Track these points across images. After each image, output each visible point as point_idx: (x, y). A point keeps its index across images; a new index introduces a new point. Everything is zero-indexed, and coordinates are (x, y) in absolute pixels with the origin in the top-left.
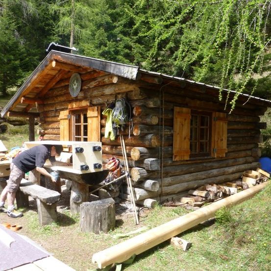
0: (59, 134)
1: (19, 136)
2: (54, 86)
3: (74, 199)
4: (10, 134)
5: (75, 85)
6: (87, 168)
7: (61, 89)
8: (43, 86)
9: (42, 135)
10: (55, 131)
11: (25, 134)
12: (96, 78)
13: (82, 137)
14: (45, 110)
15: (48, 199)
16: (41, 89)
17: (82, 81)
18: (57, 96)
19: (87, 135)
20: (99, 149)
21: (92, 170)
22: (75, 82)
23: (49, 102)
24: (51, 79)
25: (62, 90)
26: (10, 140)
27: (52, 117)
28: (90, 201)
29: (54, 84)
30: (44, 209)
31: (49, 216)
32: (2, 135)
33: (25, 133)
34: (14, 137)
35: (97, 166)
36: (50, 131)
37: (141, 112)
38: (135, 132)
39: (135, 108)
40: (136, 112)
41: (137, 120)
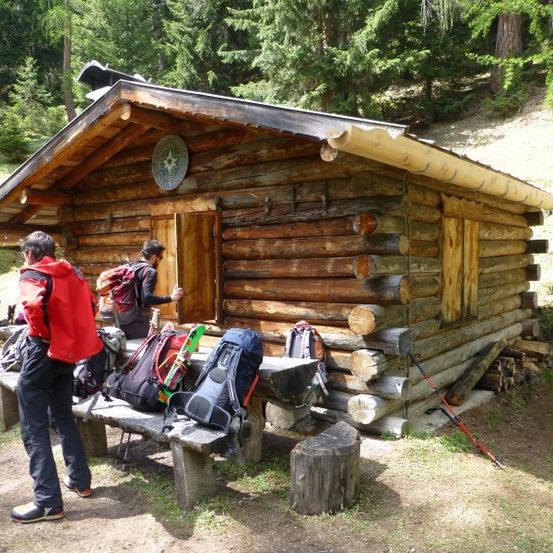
2: (106, 163)
5: (170, 162)
7: (126, 170)
8: (75, 164)
12: (231, 146)
14: (79, 218)
16: (69, 170)
17: (191, 154)
18: (113, 188)
22: (170, 156)
23: (88, 201)
24: (99, 149)
25: (129, 174)
27: (101, 235)
29: (107, 158)
37: (375, 227)
38: (359, 272)
39: (358, 218)
40: (361, 226)
41: (358, 244)
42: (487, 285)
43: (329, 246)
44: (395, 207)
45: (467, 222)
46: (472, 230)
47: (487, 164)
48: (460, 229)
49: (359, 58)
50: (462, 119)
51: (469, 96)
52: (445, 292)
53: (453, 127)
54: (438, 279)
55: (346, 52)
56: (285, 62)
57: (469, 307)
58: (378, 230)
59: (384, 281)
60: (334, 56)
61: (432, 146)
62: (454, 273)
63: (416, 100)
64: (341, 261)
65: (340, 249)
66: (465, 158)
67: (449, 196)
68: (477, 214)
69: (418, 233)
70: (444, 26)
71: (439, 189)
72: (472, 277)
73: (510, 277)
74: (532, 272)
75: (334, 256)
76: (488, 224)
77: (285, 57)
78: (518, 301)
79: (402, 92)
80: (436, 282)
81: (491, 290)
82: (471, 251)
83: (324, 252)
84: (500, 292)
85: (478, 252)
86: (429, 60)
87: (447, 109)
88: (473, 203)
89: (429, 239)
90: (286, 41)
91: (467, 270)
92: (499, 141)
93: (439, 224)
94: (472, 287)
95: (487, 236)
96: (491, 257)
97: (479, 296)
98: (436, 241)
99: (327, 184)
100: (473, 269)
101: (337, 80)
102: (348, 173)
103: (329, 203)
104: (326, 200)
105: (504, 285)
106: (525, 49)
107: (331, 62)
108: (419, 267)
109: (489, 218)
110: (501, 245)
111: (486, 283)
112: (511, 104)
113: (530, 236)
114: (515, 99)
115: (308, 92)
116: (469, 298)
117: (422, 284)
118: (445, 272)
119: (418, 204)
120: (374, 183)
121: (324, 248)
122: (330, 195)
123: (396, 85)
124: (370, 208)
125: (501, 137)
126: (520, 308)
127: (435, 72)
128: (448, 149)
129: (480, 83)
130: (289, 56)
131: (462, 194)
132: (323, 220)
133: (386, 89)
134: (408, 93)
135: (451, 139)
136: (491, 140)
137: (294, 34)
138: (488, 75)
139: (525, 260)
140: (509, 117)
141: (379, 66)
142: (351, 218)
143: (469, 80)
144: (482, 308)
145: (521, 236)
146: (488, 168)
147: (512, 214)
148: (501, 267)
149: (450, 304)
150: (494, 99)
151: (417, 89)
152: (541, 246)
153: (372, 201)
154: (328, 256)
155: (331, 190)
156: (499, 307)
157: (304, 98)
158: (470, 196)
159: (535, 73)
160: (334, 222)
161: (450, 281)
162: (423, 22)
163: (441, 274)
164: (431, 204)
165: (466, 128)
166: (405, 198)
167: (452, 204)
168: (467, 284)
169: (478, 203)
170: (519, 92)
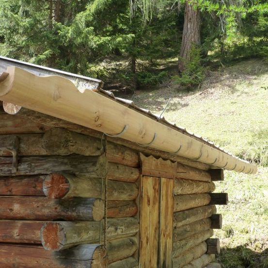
37: (67, 190)
38: (46, 242)
39: (48, 179)
40: (51, 189)
41: (48, 207)
42: (180, 237)
43: (17, 207)
44: (91, 169)
45: (163, 180)
46: (167, 187)
47: (183, 128)
48: (157, 187)
49: (78, 32)
50: (157, 89)
51: (163, 73)
52: (143, 252)
53: (151, 95)
54: (136, 240)
55: (69, 28)
56: (18, 29)
57: (164, 262)
58: (71, 194)
59: (76, 251)
60: (60, 29)
61: (130, 106)
62: (151, 232)
63: (123, 71)
64: (29, 226)
65: (28, 212)
66: (163, 121)
67: (147, 155)
68: (172, 172)
69: (116, 194)
70: (146, 18)
71: (138, 148)
72: (167, 233)
73: (199, 228)
74: (215, 221)
75: (22, 219)
76: (181, 181)
77: (18, 25)
78: (204, 248)
79: (113, 65)
80: (133, 243)
81: (183, 242)
82: (167, 208)
83: (11, 214)
84: (191, 243)
85: (173, 208)
86: (134, 43)
87: (146, 80)
88: (169, 162)
89: (127, 199)
90: (20, 13)
91: (162, 226)
92: (184, 108)
93: (137, 183)
94: (167, 242)
95: (180, 192)
96: (183, 211)
97: (174, 250)
98: (134, 200)
99: (19, 139)
100: (168, 225)
101: (60, 48)
102: (42, 128)
103: (20, 159)
104: (17, 156)
105: (194, 235)
106: (202, 43)
107: (56, 34)
108: (116, 229)
109: (182, 175)
110: (191, 199)
111: (179, 236)
112: (193, 82)
113: (214, 189)
114: (196, 78)
115: (36, 55)
116: (165, 254)
117: (119, 247)
118: (143, 232)
119: (116, 164)
120: (67, 141)
121: (11, 210)
122: (22, 151)
123: (109, 58)
124: (63, 168)
125: (186, 105)
126: (206, 253)
127: (138, 52)
128: (147, 111)
129: (170, 64)
130: (21, 24)
131: (158, 154)
132: (13, 177)
133: (101, 61)
134: (117, 65)
135: (150, 104)
136: (179, 107)
137: (27, 9)
138: (176, 59)
139: (210, 211)
140: (192, 90)
141: (95, 41)
142: (42, 177)
143: (163, 61)
144: (176, 260)
145: (206, 190)
146: (184, 132)
147: (200, 171)
148: (192, 219)
149: (147, 263)
150: (181, 76)
151: (125, 64)
152: (222, 199)
153: (66, 161)
154: (15, 219)
155: (22, 145)
156: (189, 257)
157: (33, 59)
158: (166, 156)
159: (209, 61)
160: (25, 181)
161: (147, 240)
162: (130, 14)
163: (139, 234)
164: (129, 163)
165: (160, 96)
166: (101, 160)
167: (149, 164)
168: (162, 240)
169: (173, 162)
170: (199, 73)
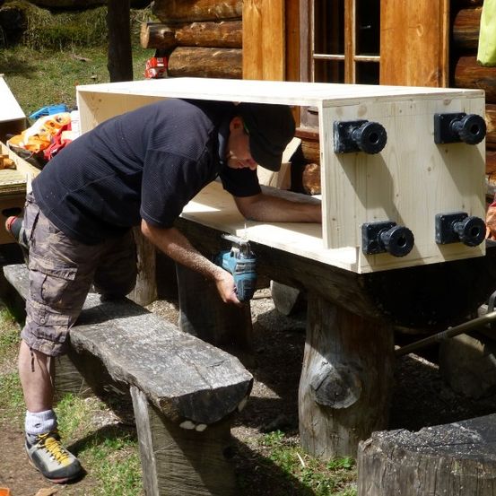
0: (239, 46)
1: (74, 56)
3: (317, 389)
4: (37, 48)
6: (404, 240)
9: (163, 49)
10: (221, 31)
11: (97, 45)
13: (352, 57)
15: (185, 399)
19: (375, 50)
20: (474, 129)
21: (429, 250)
26: (40, 74)
28: (414, 427)
30: (168, 444)
31: (194, 476)
32: (8, 54)
33: (95, 42)
34: (53, 61)
35: (458, 227)
36: (196, 29)
